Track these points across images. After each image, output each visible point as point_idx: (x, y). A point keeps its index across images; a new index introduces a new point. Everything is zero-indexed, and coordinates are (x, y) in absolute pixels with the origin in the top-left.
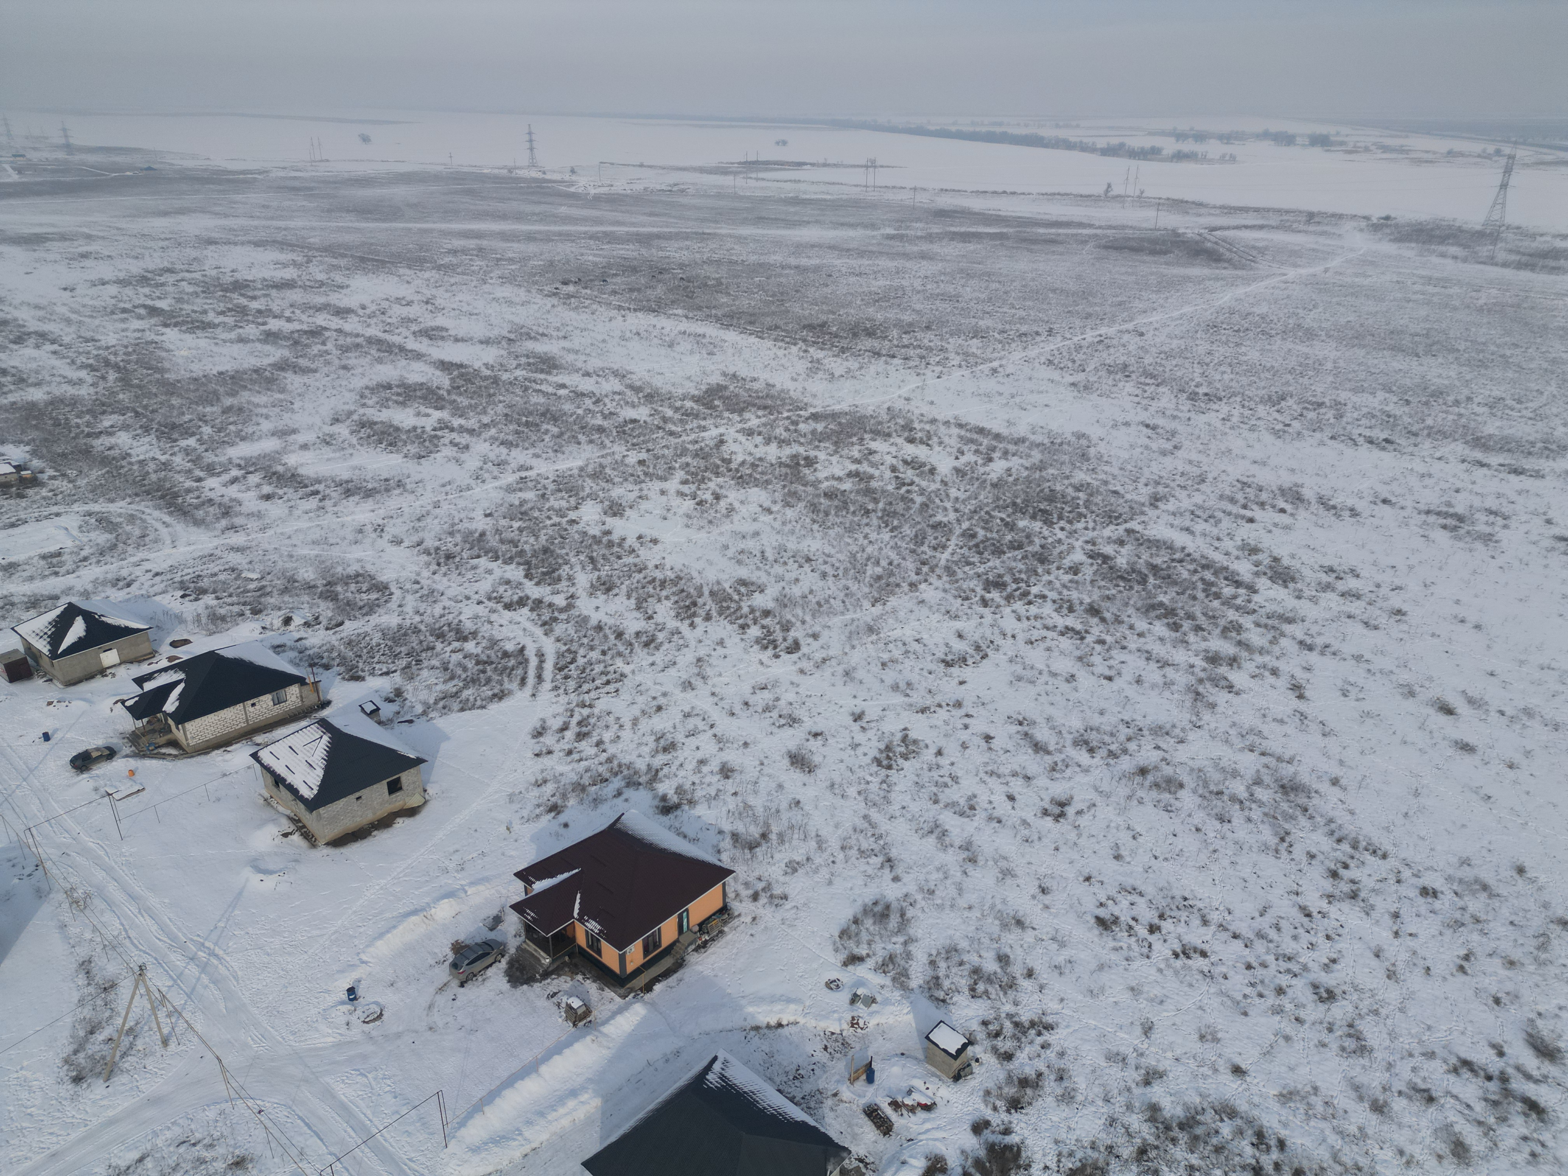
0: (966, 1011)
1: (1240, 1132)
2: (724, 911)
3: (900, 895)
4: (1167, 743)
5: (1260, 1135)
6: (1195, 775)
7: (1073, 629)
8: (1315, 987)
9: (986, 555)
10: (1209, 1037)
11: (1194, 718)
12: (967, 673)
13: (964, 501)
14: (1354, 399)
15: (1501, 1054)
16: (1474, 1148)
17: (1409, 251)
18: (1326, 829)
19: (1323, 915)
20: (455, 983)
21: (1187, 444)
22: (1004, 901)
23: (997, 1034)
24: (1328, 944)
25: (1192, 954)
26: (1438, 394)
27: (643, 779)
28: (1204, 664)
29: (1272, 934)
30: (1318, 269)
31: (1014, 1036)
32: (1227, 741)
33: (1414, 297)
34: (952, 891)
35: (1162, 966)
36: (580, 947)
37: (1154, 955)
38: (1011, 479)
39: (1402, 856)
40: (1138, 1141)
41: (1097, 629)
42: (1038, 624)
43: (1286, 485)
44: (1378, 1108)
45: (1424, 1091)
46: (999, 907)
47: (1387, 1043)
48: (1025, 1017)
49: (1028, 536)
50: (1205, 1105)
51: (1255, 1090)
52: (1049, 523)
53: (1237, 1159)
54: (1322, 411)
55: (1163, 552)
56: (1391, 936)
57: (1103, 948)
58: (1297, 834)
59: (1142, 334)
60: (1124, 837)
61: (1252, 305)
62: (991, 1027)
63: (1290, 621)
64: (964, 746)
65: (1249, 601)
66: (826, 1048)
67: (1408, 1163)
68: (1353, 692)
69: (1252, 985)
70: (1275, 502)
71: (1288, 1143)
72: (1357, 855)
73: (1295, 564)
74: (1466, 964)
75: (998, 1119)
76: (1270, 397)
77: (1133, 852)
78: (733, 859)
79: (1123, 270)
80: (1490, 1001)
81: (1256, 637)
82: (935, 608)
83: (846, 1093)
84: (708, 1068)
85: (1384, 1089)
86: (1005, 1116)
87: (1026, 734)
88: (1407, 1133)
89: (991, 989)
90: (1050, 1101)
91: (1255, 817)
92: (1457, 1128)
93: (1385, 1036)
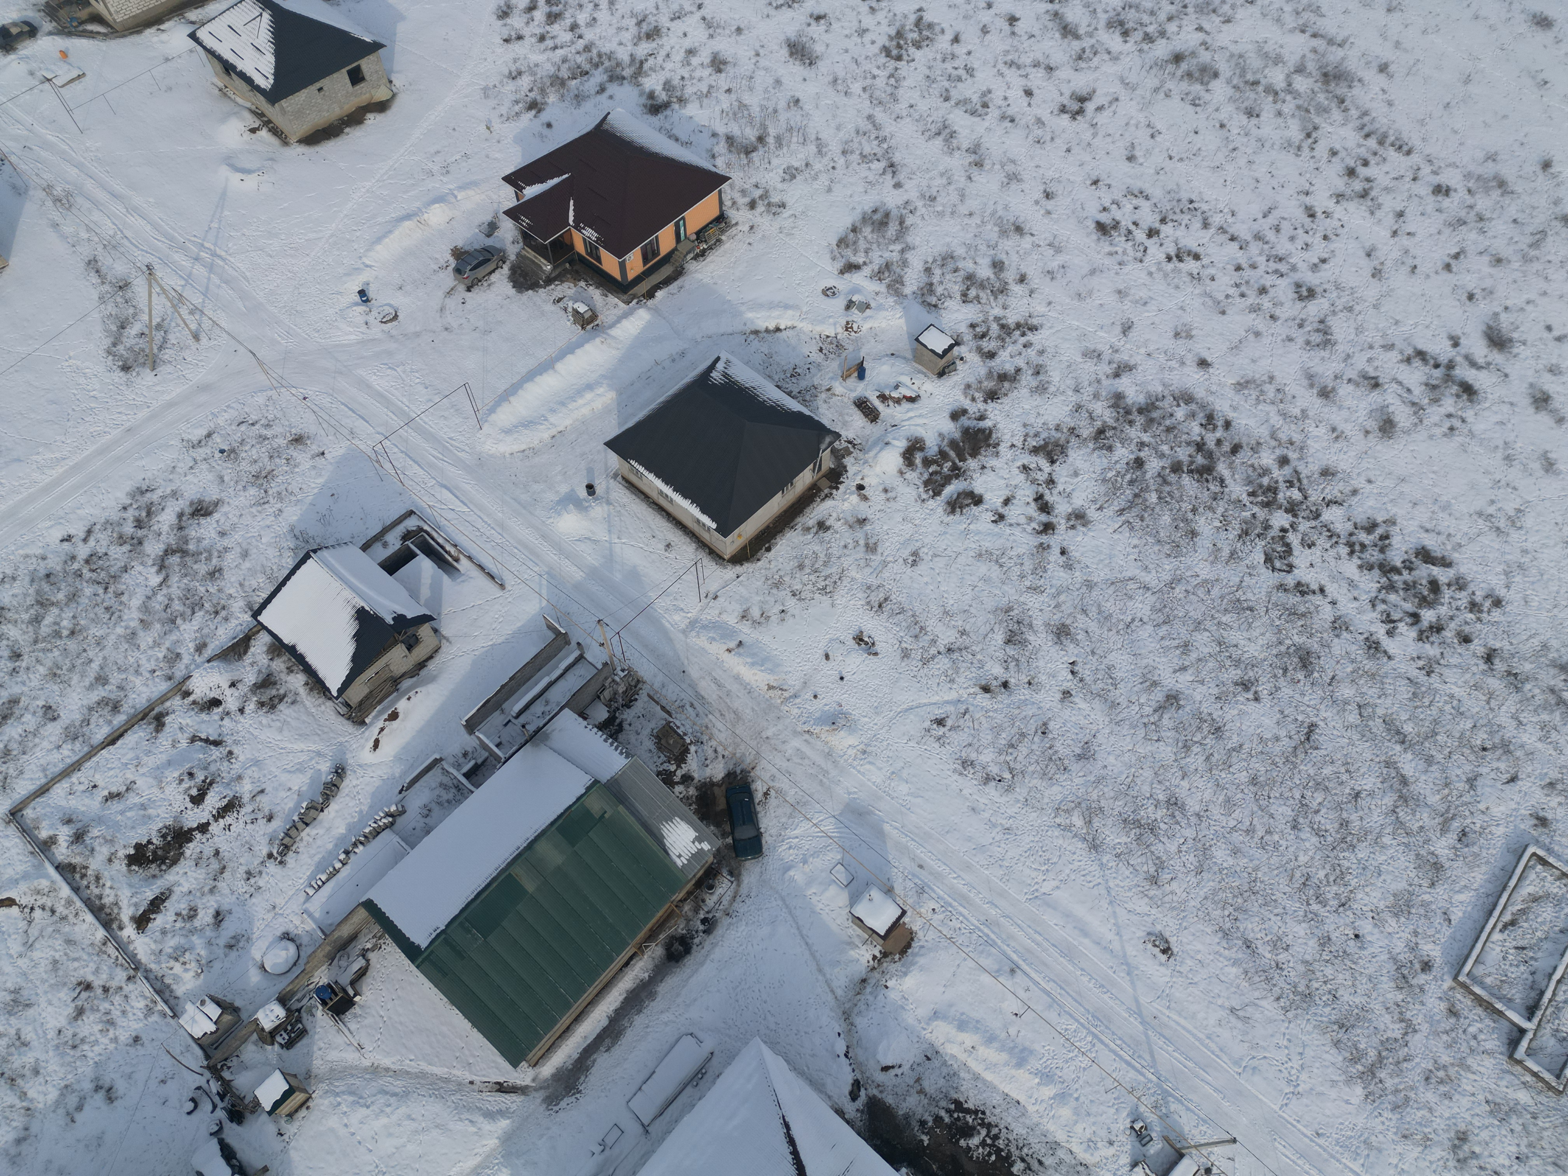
0: (956, 315)
1: (1193, 415)
2: (721, 218)
3: (900, 202)
4: (1212, 23)
5: (1210, 418)
6: (1233, 63)
8: (1298, 286)
10: (1184, 334)
15: (1456, 344)
16: (1401, 425)
18: (1358, 123)
19: (1327, 214)
20: (461, 288)
22: (1006, 208)
23: (983, 336)
24: (1324, 244)
25: (1186, 258)
27: (627, 72)
29: (1271, 236)
31: (999, 337)
32: (1278, 20)
34: (954, 197)
35: (1153, 269)
36: (579, 255)
37: (1147, 259)
39: (1427, 152)
40: (1099, 424)
44: (1325, 393)
45: (1373, 378)
46: (1000, 213)
47: (1352, 337)
48: (1011, 319)
50: (1166, 393)
51: (1214, 379)
53: (1185, 437)
56: (1388, 234)
57: (1099, 253)
58: (1326, 128)
60: (1142, 136)
62: (978, 329)
64: (985, 30)
66: (821, 350)
67: (1337, 437)
69: (1237, 285)
71: (1233, 424)
72: (1381, 151)
74: (1453, 262)
75: (973, 409)
77: (1148, 152)
78: (728, 165)
80: (1464, 297)
83: (839, 388)
84: (712, 367)
85: (1336, 377)
86: (981, 406)
87: (1056, 14)
88: (1345, 413)
89: (982, 295)
90: (1025, 392)
91: (1286, 110)
92: (1391, 409)
93: (1352, 330)
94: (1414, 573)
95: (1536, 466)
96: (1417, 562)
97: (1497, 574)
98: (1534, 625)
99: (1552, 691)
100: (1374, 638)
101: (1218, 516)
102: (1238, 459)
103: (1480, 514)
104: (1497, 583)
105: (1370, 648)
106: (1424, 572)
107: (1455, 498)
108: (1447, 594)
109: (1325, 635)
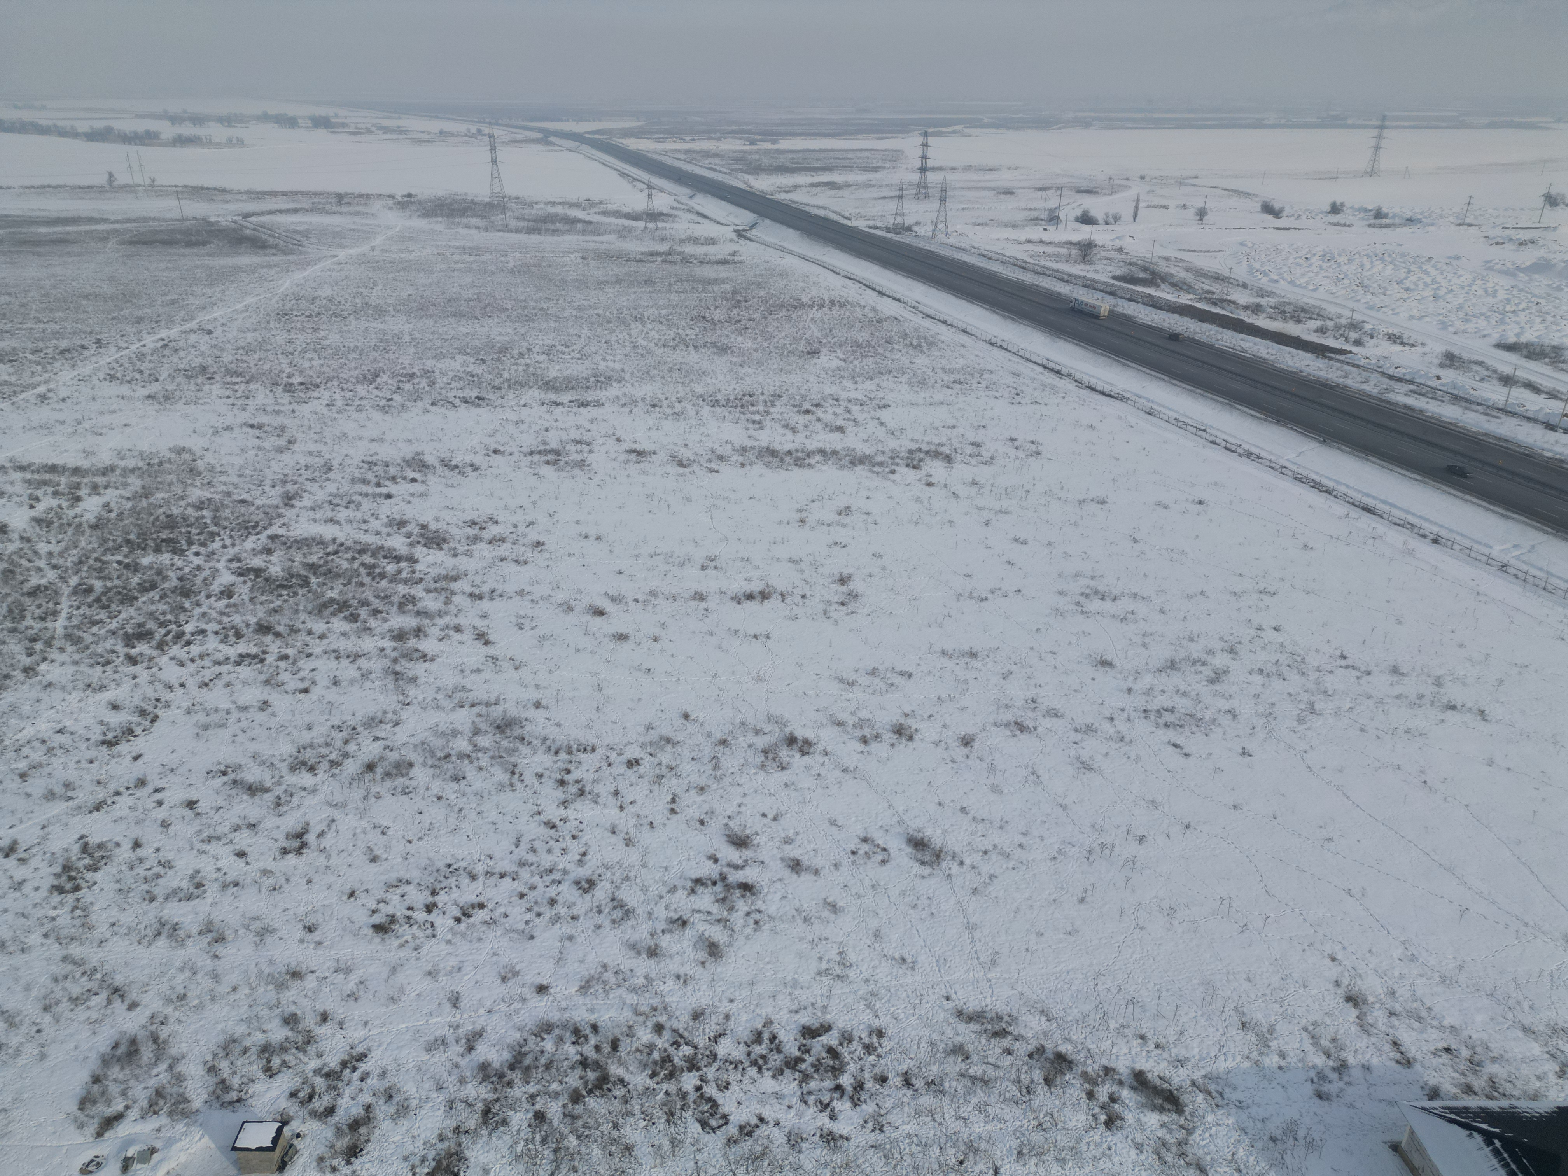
0: (268, 1095)
1: (561, 1039)
3: (143, 1020)
4: (384, 731)
5: (576, 1032)
6: (420, 750)
7: (248, 655)
8: (577, 883)
9: (113, 607)
10: (510, 975)
11: (401, 698)
12: (139, 744)
13: (61, 554)
14: (439, 365)
15: (716, 861)
16: (722, 942)
17: (438, 225)
18: (544, 748)
19: (564, 820)
21: (300, 436)
22: (271, 962)
23: (311, 1097)
24: (576, 842)
25: (472, 912)
26: (504, 349)
28: (393, 644)
29: (531, 858)
30: (364, 248)
31: (330, 1088)
32: (438, 707)
33: (457, 266)
34: (208, 983)
35: (449, 937)
37: (439, 931)
38: (113, 515)
39: (606, 744)
40: (480, 1106)
41: (274, 647)
42: (207, 662)
43: (409, 456)
44: (653, 953)
45: (678, 919)
46: (267, 971)
47: (642, 898)
48: (333, 1062)
49: (159, 573)
50: (525, 1035)
51: (559, 996)
52: (181, 552)
53: (565, 1064)
54: (416, 380)
55: (315, 549)
56: (617, 810)
57: (390, 951)
58: (522, 762)
59: (210, 332)
60: (374, 838)
61: (315, 289)
62: (301, 1095)
63: (455, 579)
64: (165, 824)
65: (414, 572)
67: (685, 982)
68: (527, 624)
69: (529, 910)
70: (404, 474)
71: (599, 1024)
72: (573, 758)
73: (442, 526)
74: (674, 806)
76: (364, 376)
77: (387, 848)
79: (163, 265)
80: (698, 825)
81: (431, 603)
82: (70, 686)
85: (652, 935)
87: (235, 782)
88: (677, 959)
89: (287, 1058)
90: (386, 1125)
91: (484, 764)
92: (707, 934)
93: (640, 893)
94: (812, 1053)
95: (826, 913)
96: (808, 1042)
97: (863, 1011)
98: (914, 1033)
99: (962, 1075)
100: (825, 1130)
101: (639, 1115)
102: (623, 1052)
103: (819, 973)
104: (867, 1017)
105: (828, 1142)
106: (818, 1045)
107: (796, 973)
108: (844, 1051)
109: (791, 1159)
